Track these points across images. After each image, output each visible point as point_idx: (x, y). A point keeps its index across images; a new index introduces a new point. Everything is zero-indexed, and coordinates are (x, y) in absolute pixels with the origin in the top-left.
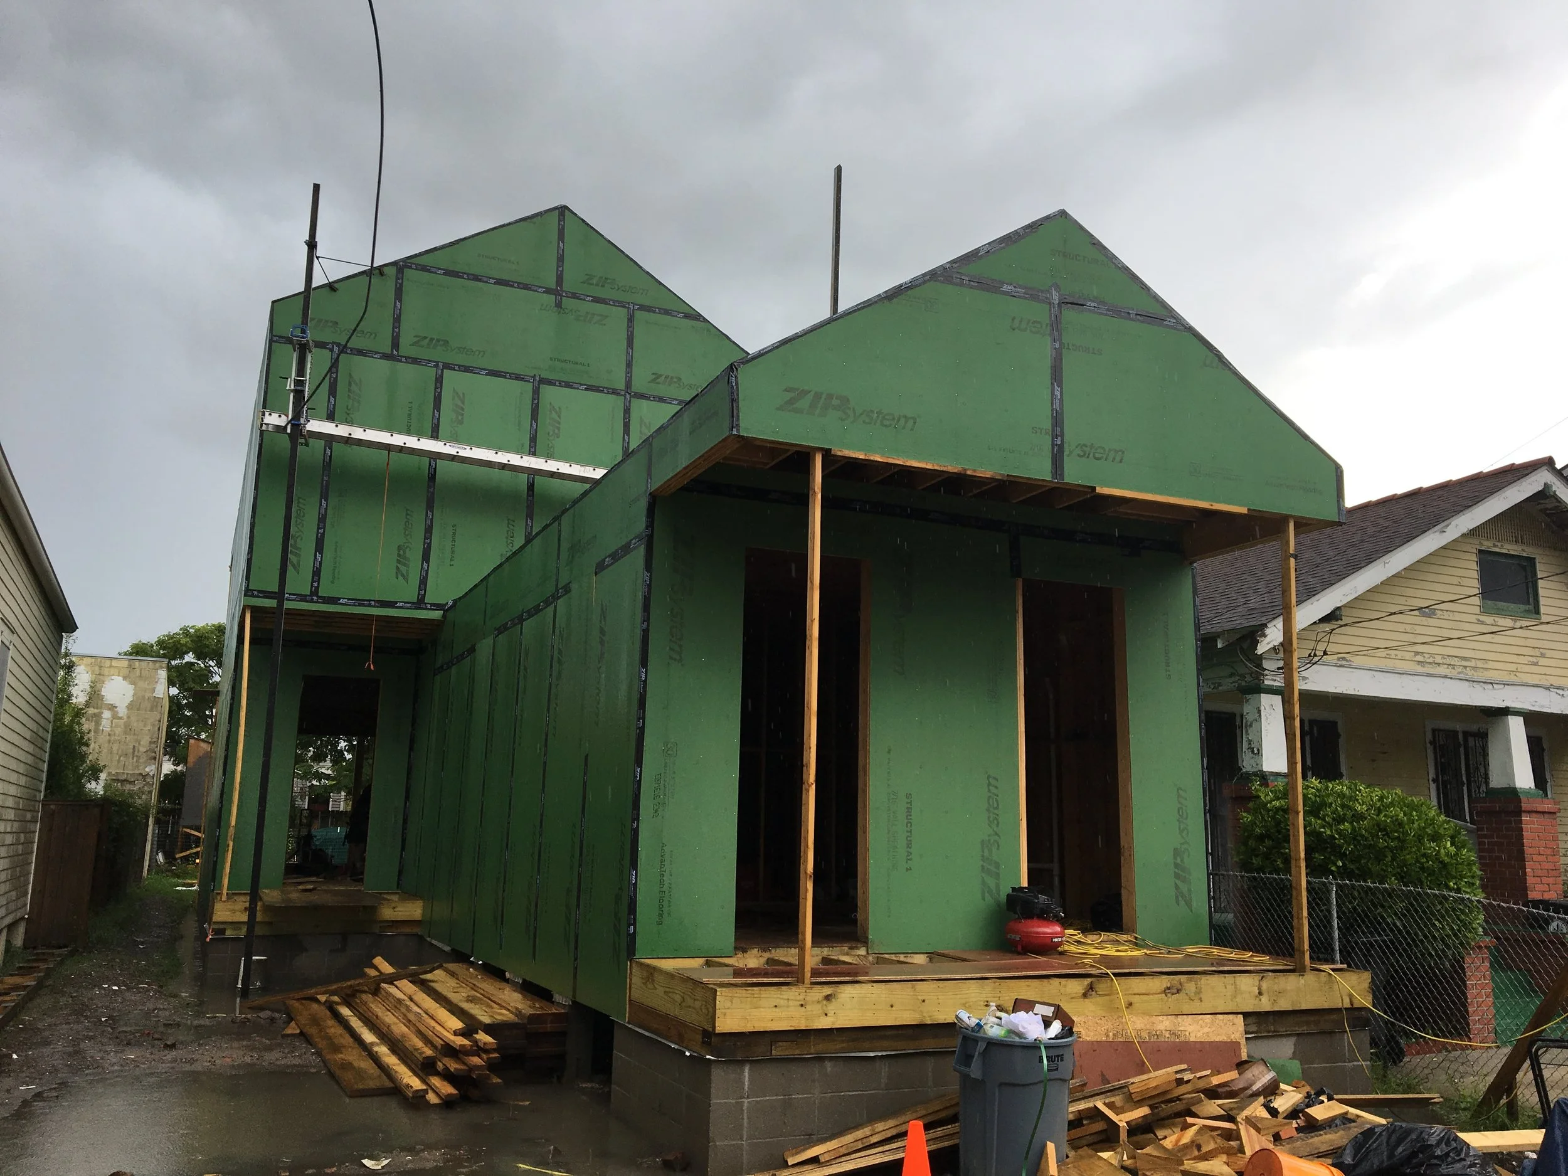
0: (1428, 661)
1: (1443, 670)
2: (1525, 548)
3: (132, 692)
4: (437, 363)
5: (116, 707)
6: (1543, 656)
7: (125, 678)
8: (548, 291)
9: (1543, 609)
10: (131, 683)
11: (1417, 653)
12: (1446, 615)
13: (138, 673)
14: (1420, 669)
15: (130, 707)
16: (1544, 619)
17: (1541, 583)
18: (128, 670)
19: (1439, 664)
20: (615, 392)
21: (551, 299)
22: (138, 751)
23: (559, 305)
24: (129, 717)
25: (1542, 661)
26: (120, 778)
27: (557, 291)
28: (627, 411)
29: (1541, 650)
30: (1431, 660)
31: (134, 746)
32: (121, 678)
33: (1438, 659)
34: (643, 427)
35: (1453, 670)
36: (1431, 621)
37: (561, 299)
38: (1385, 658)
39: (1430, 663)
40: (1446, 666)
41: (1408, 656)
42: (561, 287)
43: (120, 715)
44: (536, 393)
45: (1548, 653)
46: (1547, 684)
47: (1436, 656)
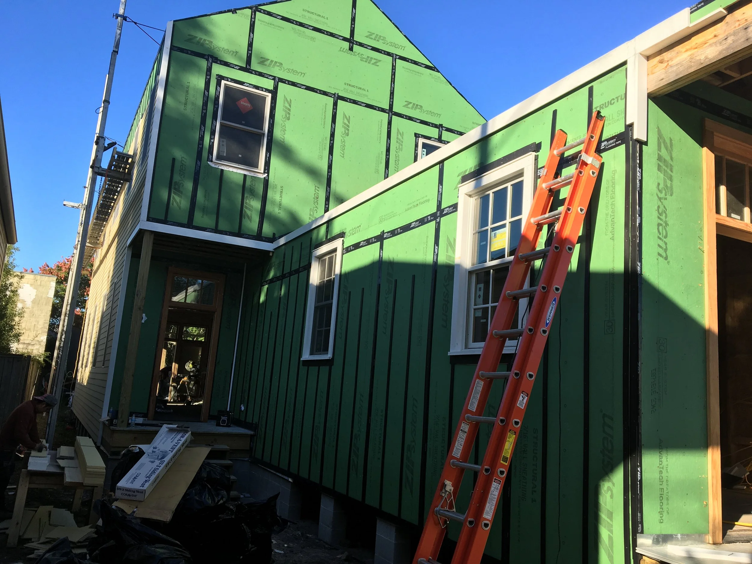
3: (35, 294)
4: (275, 77)
5: (25, 302)
7: (31, 285)
8: (345, 39)
10: (35, 288)
13: (39, 284)
15: (34, 302)
18: (33, 281)
20: (383, 110)
21: (346, 45)
22: (37, 327)
23: (351, 49)
24: (33, 308)
26: (26, 342)
27: (351, 41)
28: (390, 123)
31: (35, 325)
32: (29, 285)
34: (399, 135)
37: (353, 45)
42: (353, 38)
43: (27, 306)
44: (335, 104)
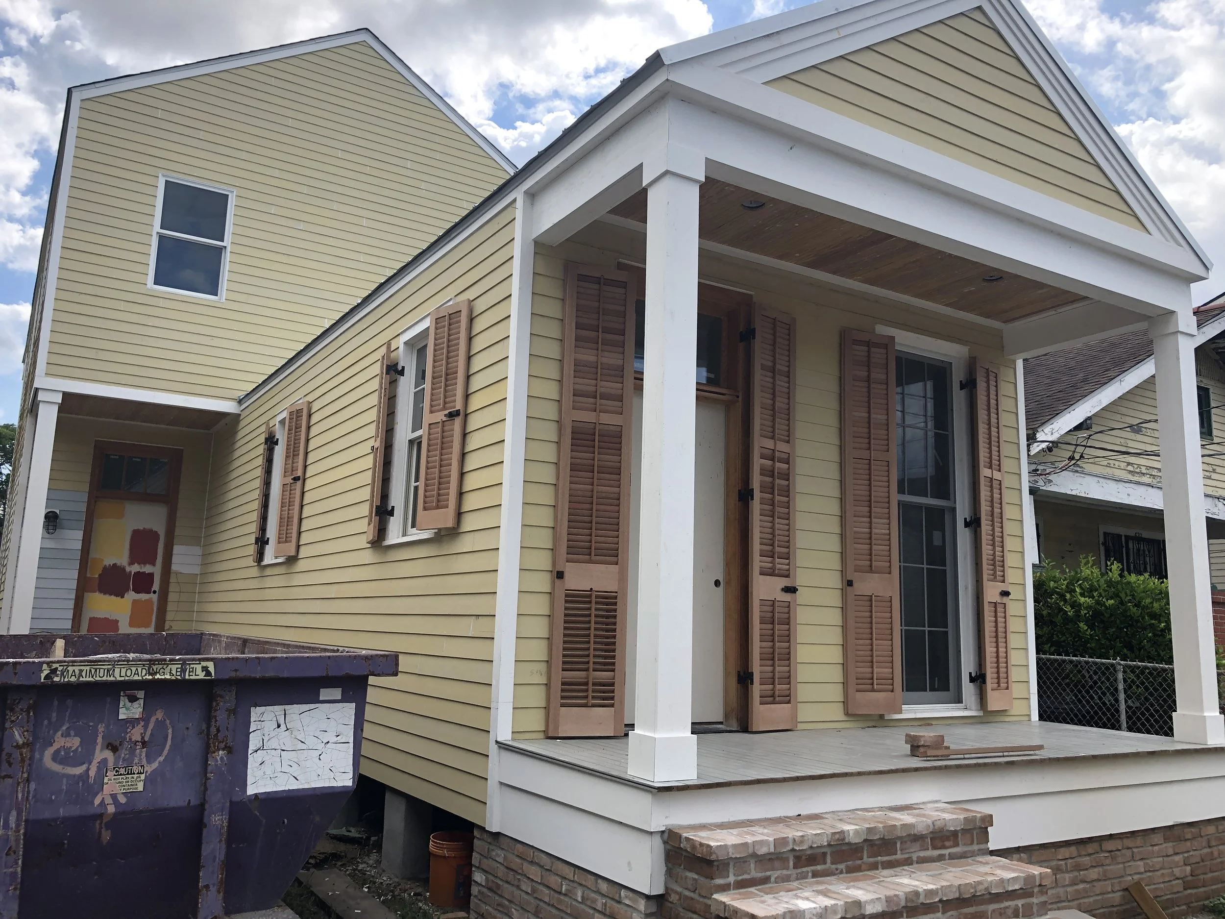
0: (1136, 470)
1: (1146, 479)
2: (1203, 380)
6: (1214, 471)
9: (1215, 432)
11: (1129, 464)
12: (1149, 433)
14: (1131, 477)
16: (1216, 440)
17: (1213, 411)
19: (1144, 474)
25: (1214, 476)
29: (1213, 466)
30: (1138, 470)
33: (1144, 470)
35: (1153, 480)
36: (1139, 437)
38: (1107, 466)
39: (1138, 473)
40: (1148, 476)
41: (1123, 465)
45: (1218, 470)
46: (1217, 495)
47: (1141, 467)
